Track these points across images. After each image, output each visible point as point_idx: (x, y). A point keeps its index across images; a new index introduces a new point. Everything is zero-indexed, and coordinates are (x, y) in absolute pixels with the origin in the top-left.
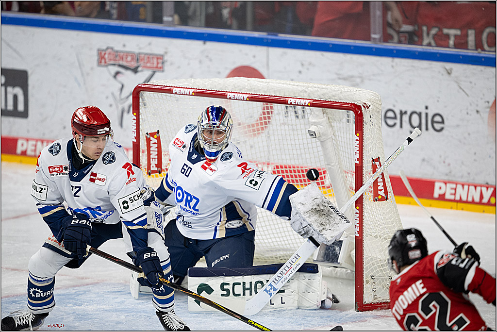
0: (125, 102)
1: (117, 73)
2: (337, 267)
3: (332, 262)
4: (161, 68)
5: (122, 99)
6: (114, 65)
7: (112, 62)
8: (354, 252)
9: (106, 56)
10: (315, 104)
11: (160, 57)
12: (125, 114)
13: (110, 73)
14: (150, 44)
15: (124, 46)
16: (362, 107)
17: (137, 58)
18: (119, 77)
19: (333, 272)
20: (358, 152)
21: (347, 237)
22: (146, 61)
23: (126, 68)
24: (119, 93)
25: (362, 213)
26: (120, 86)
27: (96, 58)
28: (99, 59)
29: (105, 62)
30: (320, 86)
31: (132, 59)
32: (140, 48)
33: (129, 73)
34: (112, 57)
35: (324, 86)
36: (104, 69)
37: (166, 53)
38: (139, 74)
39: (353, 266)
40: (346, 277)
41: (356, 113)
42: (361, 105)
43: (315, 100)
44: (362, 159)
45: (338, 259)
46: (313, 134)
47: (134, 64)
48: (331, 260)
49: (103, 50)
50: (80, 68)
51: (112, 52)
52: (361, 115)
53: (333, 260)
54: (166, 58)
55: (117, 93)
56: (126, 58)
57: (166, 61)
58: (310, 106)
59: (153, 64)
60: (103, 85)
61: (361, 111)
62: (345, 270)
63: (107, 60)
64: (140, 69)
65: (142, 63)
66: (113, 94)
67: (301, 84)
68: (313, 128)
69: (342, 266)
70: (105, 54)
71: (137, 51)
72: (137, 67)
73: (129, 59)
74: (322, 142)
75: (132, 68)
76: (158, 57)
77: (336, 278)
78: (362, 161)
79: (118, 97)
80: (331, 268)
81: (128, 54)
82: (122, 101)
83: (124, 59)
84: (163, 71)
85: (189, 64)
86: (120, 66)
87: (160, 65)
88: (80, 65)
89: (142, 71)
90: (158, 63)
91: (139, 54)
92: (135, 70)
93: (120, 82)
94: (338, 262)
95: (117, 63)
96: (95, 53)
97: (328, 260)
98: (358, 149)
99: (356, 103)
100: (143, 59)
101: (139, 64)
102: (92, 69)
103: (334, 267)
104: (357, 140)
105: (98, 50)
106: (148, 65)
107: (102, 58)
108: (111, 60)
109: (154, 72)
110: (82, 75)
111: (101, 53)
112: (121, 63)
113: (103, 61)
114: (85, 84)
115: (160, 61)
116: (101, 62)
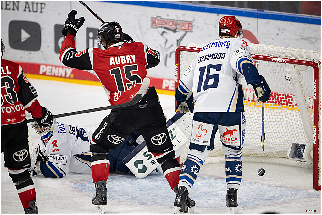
0: (167, 51)
1: (164, 32)
2: (302, 161)
3: (299, 158)
4: (190, 30)
5: (166, 49)
6: (161, 27)
7: (160, 26)
8: (312, 152)
9: (157, 22)
10: (289, 61)
11: (190, 23)
12: (168, 58)
13: (159, 32)
14: (184, 15)
15: (168, 15)
16: (318, 64)
17: (176, 23)
18: (165, 35)
19: (299, 164)
20: (315, 92)
21: (308, 143)
22: (181, 25)
23: (169, 29)
24: (164, 44)
25: (318, 130)
26: (165, 40)
27: (150, 23)
28: (152, 23)
29: (156, 26)
30: (293, 49)
31: (173, 24)
32: (178, 17)
33: (171, 32)
34: (160, 22)
35: (296, 49)
36: (156, 29)
37: (194, 20)
38: (177, 33)
39: (312, 161)
40: (307, 167)
41: (314, 68)
42: (317, 63)
43: (289, 59)
44: (318, 96)
45: (302, 156)
46: (287, 79)
47: (174, 27)
48: (298, 157)
49: (155, 18)
50: (140, 29)
51: (160, 19)
52: (318, 68)
53: (299, 156)
54: (194, 24)
55: (163, 45)
56: (169, 23)
57: (194, 26)
58: (286, 63)
59: (186, 27)
60: (155, 40)
61: (317, 66)
62: (306, 163)
63: (157, 24)
64: (177, 30)
65: (179, 27)
66: (160, 45)
67: (281, 48)
68: (287, 75)
69: (305, 160)
70: (156, 20)
71: (176, 19)
72: (176, 29)
73: (171, 24)
74: (293, 84)
75: (173, 29)
76: (189, 23)
77: (301, 167)
78: (318, 97)
79: (164, 48)
80: (298, 161)
81: (170, 20)
82: (166, 50)
83: (168, 24)
84: (192, 32)
85: (208, 28)
86: (165, 28)
87: (190, 28)
88: (140, 27)
89: (179, 31)
90: (189, 27)
91: (177, 20)
92: (175, 31)
93: (165, 38)
94: (303, 158)
95: (163, 26)
96: (149, 19)
97: (296, 157)
98: (315, 90)
99: (314, 61)
100: (180, 24)
101: (177, 27)
102: (147, 29)
103: (300, 161)
104: (315, 84)
105: (152, 18)
106: (183, 28)
107: (154, 23)
108: (159, 24)
109: (186, 32)
110: (142, 33)
111: (153, 20)
112: (166, 26)
113: (154, 25)
114: (143, 39)
115: (190, 25)
116: (153, 26)
